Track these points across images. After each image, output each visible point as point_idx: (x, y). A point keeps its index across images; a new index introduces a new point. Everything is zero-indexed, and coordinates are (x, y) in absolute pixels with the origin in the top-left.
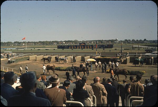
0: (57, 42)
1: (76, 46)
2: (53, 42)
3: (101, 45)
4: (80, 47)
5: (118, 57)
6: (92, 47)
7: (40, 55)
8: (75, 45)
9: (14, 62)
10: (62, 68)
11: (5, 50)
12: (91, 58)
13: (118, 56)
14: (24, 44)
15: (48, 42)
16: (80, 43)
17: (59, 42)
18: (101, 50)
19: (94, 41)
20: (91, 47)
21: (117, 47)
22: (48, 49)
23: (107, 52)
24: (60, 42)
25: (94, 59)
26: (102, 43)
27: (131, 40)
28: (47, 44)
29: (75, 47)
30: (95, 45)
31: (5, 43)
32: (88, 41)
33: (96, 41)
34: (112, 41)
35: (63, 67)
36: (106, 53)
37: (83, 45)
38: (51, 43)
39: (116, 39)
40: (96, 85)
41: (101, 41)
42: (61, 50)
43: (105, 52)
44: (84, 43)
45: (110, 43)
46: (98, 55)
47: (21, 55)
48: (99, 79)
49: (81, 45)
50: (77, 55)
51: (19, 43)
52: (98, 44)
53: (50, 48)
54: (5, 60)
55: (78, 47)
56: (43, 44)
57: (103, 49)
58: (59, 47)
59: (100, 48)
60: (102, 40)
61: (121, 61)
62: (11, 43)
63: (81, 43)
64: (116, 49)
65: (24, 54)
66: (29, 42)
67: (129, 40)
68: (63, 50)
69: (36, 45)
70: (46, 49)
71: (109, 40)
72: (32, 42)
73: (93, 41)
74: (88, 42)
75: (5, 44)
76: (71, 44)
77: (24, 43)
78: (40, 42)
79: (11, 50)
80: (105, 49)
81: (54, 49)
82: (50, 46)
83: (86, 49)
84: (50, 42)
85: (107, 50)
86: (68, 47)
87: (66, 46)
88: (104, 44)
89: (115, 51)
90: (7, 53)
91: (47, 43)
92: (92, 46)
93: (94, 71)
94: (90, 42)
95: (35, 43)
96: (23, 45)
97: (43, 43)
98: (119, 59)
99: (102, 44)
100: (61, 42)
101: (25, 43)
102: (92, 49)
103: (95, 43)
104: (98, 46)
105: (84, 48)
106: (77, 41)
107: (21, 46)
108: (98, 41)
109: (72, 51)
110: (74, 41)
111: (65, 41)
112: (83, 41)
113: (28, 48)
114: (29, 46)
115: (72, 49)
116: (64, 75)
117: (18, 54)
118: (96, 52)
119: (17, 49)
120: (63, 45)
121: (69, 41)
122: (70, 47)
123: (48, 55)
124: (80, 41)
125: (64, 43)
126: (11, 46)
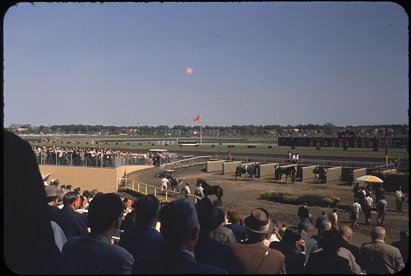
0: (278, 129)
1: (329, 140)
2: (268, 128)
4: (340, 143)
6: (374, 143)
7: (233, 160)
8: (325, 136)
10: (290, 198)
11: (153, 145)
12: (369, 173)
14: (195, 133)
15: (256, 127)
16: (339, 133)
17: (284, 128)
18: (401, 153)
19: (380, 127)
20: (371, 144)
22: (254, 147)
24: (287, 128)
25: (379, 176)
26: (403, 133)
28: (251, 134)
29: (326, 143)
30: (382, 139)
31: (153, 128)
32: (364, 127)
33: (387, 127)
35: (290, 195)
37: (349, 138)
38: (263, 131)
40: (375, 247)
44: (352, 133)
46: (391, 167)
47: (187, 158)
49: (343, 136)
50: (331, 165)
51: (185, 130)
52: (393, 136)
53: (259, 144)
54: (150, 168)
55: (334, 144)
56: (243, 134)
58: (282, 142)
59: (398, 146)
62: (166, 128)
63: (343, 133)
65: (195, 156)
66: (207, 128)
68: (293, 148)
69: (224, 134)
70: (249, 147)
72: (217, 128)
73: (376, 127)
74: (363, 131)
75: (154, 131)
76: (316, 134)
77: (197, 128)
78: (234, 127)
79: (166, 145)
81: (270, 147)
82: (259, 138)
83: (356, 149)
84: (260, 127)
86: (306, 142)
87: (302, 138)
90: (157, 152)
91: (253, 132)
92: (375, 140)
94: (370, 129)
95: (222, 129)
96: (194, 135)
97: (242, 130)
99: (404, 136)
100: (289, 127)
101: (199, 131)
103: (384, 133)
104: (393, 141)
105: (350, 147)
106: (333, 126)
107: (188, 137)
108: (392, 127)
109: (317, 153)
110: (322, 128)
111: (300, 127)
112: (347, 127)
113: (205, 142)
114: (208, 137)
115: (318, 149)
116: (292, 215)
117: (180, 155)
118: (384, 157)
119: (179, 143)
120: (294, 136)
121: (310, 127)
122: (311, 143)
123: (254, 161)
124: (341, 128)
125: (298, 130)
126: (166, 137)
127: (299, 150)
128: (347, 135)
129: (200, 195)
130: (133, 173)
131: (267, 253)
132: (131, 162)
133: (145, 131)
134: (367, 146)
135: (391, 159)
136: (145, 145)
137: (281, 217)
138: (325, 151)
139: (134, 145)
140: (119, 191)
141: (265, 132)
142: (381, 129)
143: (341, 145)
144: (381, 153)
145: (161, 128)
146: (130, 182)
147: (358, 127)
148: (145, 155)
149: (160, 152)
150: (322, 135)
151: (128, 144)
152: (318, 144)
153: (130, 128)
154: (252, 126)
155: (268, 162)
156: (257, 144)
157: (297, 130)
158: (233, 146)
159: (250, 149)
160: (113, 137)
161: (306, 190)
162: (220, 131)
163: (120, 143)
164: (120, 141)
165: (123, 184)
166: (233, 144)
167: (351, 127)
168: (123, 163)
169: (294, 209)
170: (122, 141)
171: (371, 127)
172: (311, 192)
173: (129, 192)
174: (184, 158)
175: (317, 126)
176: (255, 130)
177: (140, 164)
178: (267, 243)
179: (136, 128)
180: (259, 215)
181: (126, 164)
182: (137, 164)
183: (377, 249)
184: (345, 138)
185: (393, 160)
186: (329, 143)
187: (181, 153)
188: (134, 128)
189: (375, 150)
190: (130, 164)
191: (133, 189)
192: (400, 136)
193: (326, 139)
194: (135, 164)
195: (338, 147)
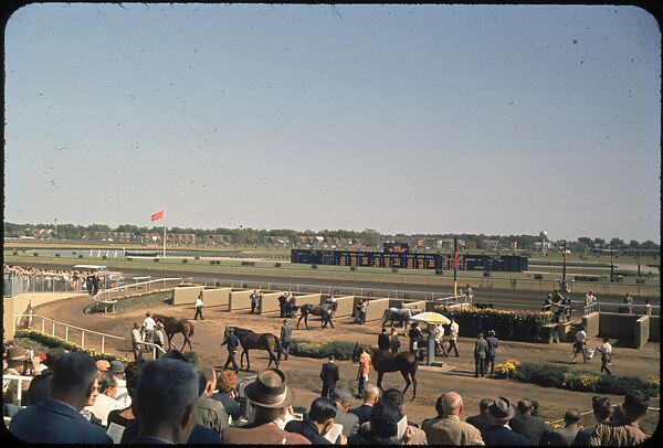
0: (291, 236)
1: (370, 256)
2: (274, 233)
3: (476, 257)
4: (387, 261)
5: (548, 313)
6: (437, 262)
7: (218, 285)
8: (364, 249)
9: (110, 307)
10: (307, 346)
11: (80, 257)
12: (429, 308)
13: (548, 309)
14: (155, 238)
15: (256, 232)
16: (385, 244)
17: (301, 234)
18: (475, 277)
19: (445, 237)
20: (432, 264)
21: (546, 270)
22: (253, 264)
23: (499, 287)
24: (305, 234)
25: (444, 312)
26: (478, 248)
27: (608, 242)
28: (249, 242)
29: (365, 260)
30: (449, 257)
31: (81, 228)
32: (422, 236)
33: (456, 238)
34: (524, 241)
35: (309, 342)
36: (497, 290)
37: (399, 253)
38: (266, 238)
39: (541, 233)
40: (445, 425)
41: (477, 240)
42: (304, 269)
43: (490, 289)
44: (405, 246)
45: (517, 250)
46: (461, 300)
47: (140, 281)
48: (458, 400)
49: (391, 250)
50: (372, 295)
51: (138, 233)
52: (464, 252)
53: (262, 260)
54: (78, 298)
55: (377, 261)
56: (234, 242)
57: (485, 275)
58: (298, 257)
59: (471, 267)
60: (482, 236)
61: (559, 329)
62: (105, 229)
63: (390, 245)
64: (539, 277)
65: (154, 277)
66: (175, 231)
67: (597, 241)
68: (314, 267)
69: (203, 242)
70: (244, 264)
71: (512, 239)
72: (191, 231)
73: (439, 237)
74: (420, 243)
75: (82, 234)
76: (350, 246)
77: (158, 231)
78: (220, 231)
79: (104, 258)
80: (494, 274)
81: (278, 265)
82: (261, 250)
83: (409, 270)
84: (263, 233)
85: (501, 279)
86: (335, 259)
87: (329, 253)
88: (486, 254)
89: (536, 286)
90: (86, 270)
91: (251, 239)
92: (437, 258)
93: (440, 365)
94: (431, 240)
95: (200, 234)
96: (152, 242)
97: (233, 236)
98: (552, 322)
99: (479, 252)
100: (308, 234)
101: (162, 235)
102: (437, 273)
103: (452, 246)
104: (464, 260)
105: (401, 266)
106: (376, 234)
107: (143, 245)
108: (464, 237)
109: (352, 276)
110: (360, 236)
111: (325, 234)
112: (398, 235)
113: (170, 255)
114: (177, 247)
115: (352, 269)
116: (310, 375)
117: (129, 275)
118: (450, 284)
119: (127, 254)
120: (316, 248)
121: (341, 235)
122: (343, 260)
123: (251, 288)
124: (388, 237)
125: (322, 238)
126: (103, 243)
127: (324, 270)
128: (398, 249)
130: (44, 305)
132: (41, 287)
133: (67, 232)
134: (426, 267)
135: (463, 288)
136: (67, 257)
137: (295, 378)
138: (364, 273)
139: (46, 256)
140: (17, 336)
141: (270, 241)
142: (447, 240)
143: (387, 264)
144: (447, 277)
145: (96, 228)
146: (37, 320)
147: (413, 236)
148: (66, 276)
149: (93, 270)
150: (361, 247)
151: (35, 255)
152: (354, 261)
153: (40, 227)
154: (250, 230)
155: (274, 289)
156: (257, 260)
157: (320, 239)
158: (218, 262)
159: (245, 268)
160: (10, 242)
161: (335, 334)
162: (197, 236)
163: (20, 252)
164: (21, 249)
165: (26, 325)
166: (218, 259)
167: (403, 235)
168: (24, 289)
169: (316, 365)
170: (23, 249)
171: (433, 236)
172: (342, 337)
173: (35, 337)
174: (135, 281)
175: (352, 232)
176: (256, 237)
177: (57, 290)
178: (281, 424)
179: (51, 227)
180: (269, 379)
181: (30, 290)
182: (51, 291)
183: (446, 429)
184: (393, 253)
186: (370, 259)
187: (130, 273)
188: (47, 227)
190: (38, 289)
191: (43, 333)
192: (474, 251)
193: (367, 254)
194: (46, 289)
195: (384, 266)
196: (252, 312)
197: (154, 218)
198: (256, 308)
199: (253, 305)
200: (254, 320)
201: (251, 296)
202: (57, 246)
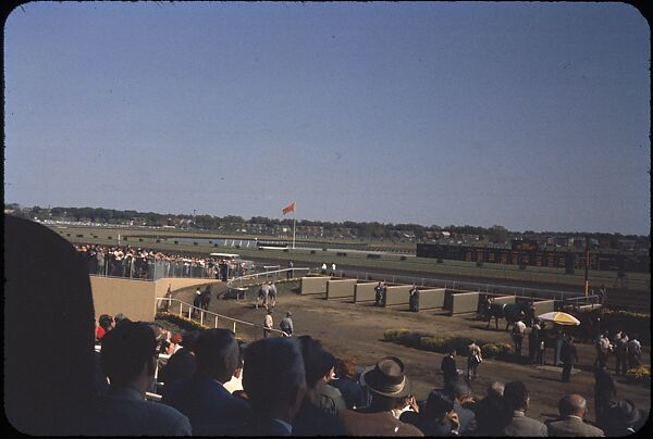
0: (418, 231)
1: (497, 252)
2: (401, 228)
3: (611, 256)
4: (515, 258)
6: (568, 260)
7: (344, 276)
8: (491, 245)
9: (242, 294)
10: (431, 340)
11: (216, 245)
14: (285, 230)
15: (383, 226)
16: (513, 241)
17: (427, 229)
18: (609, 278)
19: (577, 235)
20: (562, 262)
22: (378, 256)
24: (431, 229)
25: (573, 312)
26: (613, 247)
28: (374, 235)
29: (492, 257)
30: (581, 255)
31: (217, 218)
32: (552, 234)
33: (588, 236)
35: (432, 337)
37: (528, 249)
38: (392, 232)
41: (612, 239)
42: (429, 264)
43: (625, 290)
44: (533, 243)
46: (593, 301)
47: (270, 270)
49: (519, 247)
50: (497, 292)
51: (270, 225)
52: (597, 250)
53: (385, 253)
55: (504, 258)
56: (361, 235)
57: (620, 275)
58: (423, 251)
59: (604, 266)
60: (618, 235)
62: (239, 220)
63: (519, 242)
65: (283, 266)
66: (305, 223)
68: (440, 262)
69: (330, 235)
70: (370, 256)
72: (320, 224)
73: (570, 235)
74: (550, 241)
75: (218, 224)
76: (477, 242)
77: (289, 223)
78: (348, 225)
79: (238, 247)
80: (629, 275)
81: (403, 258)
82: (387, 244)
83: (538, 268)
84: (390, 227)
85: (636, 280)
86: (461, 253)
87: (455, 247)
88: (622, 253)
91: (377, 232)
92: (569, 256)
94: (562, 238)
95: (328, 226)
96: (283, 233)
97: (360, 230)
99: (614, 251)
100: (435, 229)
101: (292, 226)
103: (584, 245)
104: (597, 259)
105: (530, 264)
106: (505, 231)
107: (274, 236)
108: (599, 236)
109: (477, 272)
110: (487, 232)
111: (450, 229)
112: (527, 232)
114: (306, 238)
115: (478, 265)
117: (259, 264)
118: (583, 283)
119: (258, 244)
120: (442, 243)
121: (468, 230)
122: (469, 255)
123: (376, 280)
124: (517, 234)
125: (448, 234)
126: (238, 234)
127: (450, 265)
128: (526, 246)
129: (289, 331)
130: (182, 290)
131: (396, 430)
132: (180, 272)
133: (205, 223)
134: (556, 265)
135: (594, 288)
136: (204, 245)
137: (417, 372)
138: (491, 269)
139: (185, 244)
140: (158, 317)
141: (396, 235)
142: (580, 238)
143: (515, 261)
144: (577, 277)
145: (230, 219)
146: (176, 304)
147: (543, 234)
148: (202, 262)
149: (228, 258)
150: (487, 243)
151: (176, 242)
152: (480, 257)
153: (180, 217)
154: (376, 224)
155: (398, 282)
156: (383, 253)
157: (446, 234)
158: (345, 254)
159: (370, 261)
160: (154, 231)
161: (458, 330)
162: (325, 228)
163: (162, 240)
164: (163, 237)
165: (165, 306)
166: (344, 251)
167: (532, 232)
168: (166, 272)
169: (436, 359)
170: (166, 238)
171: (564, 234)
173: (174, 320)
174: (265, 270)
175: (480, 228)
176: (382, 231)
177: (194, 276)
178: (397, 413)
179: (191, 217)
180: (388, 368)
181: (170, 276)
182: (189, 276)
184: (522, 250)
185: (597, 290)
186: (497, 256)
187: (261, 261)
188: (187, 217)
189: (568, 272)
190: (178, 276)
191: (180, 315)
192: (608, 250)
193: (493, 250)
194: (185, 275)
195: (511, 263)
196: (376, 305)
197: (286, 211)
198: (380, 300)
199: (378, 297)
200: (377, 313)
201: (376, 288)
202: (196, 235)
